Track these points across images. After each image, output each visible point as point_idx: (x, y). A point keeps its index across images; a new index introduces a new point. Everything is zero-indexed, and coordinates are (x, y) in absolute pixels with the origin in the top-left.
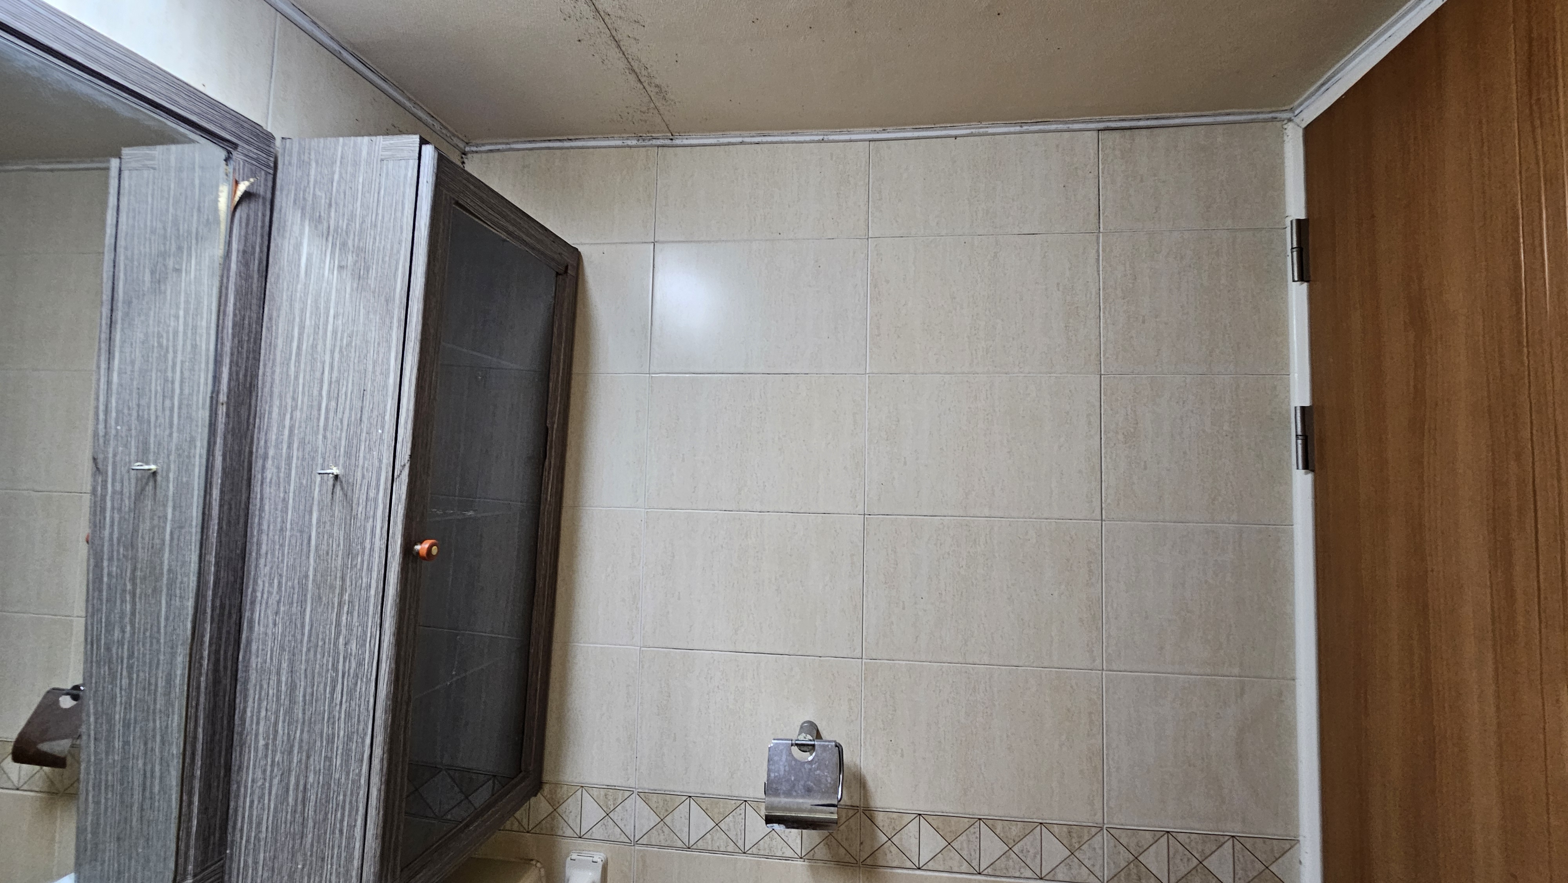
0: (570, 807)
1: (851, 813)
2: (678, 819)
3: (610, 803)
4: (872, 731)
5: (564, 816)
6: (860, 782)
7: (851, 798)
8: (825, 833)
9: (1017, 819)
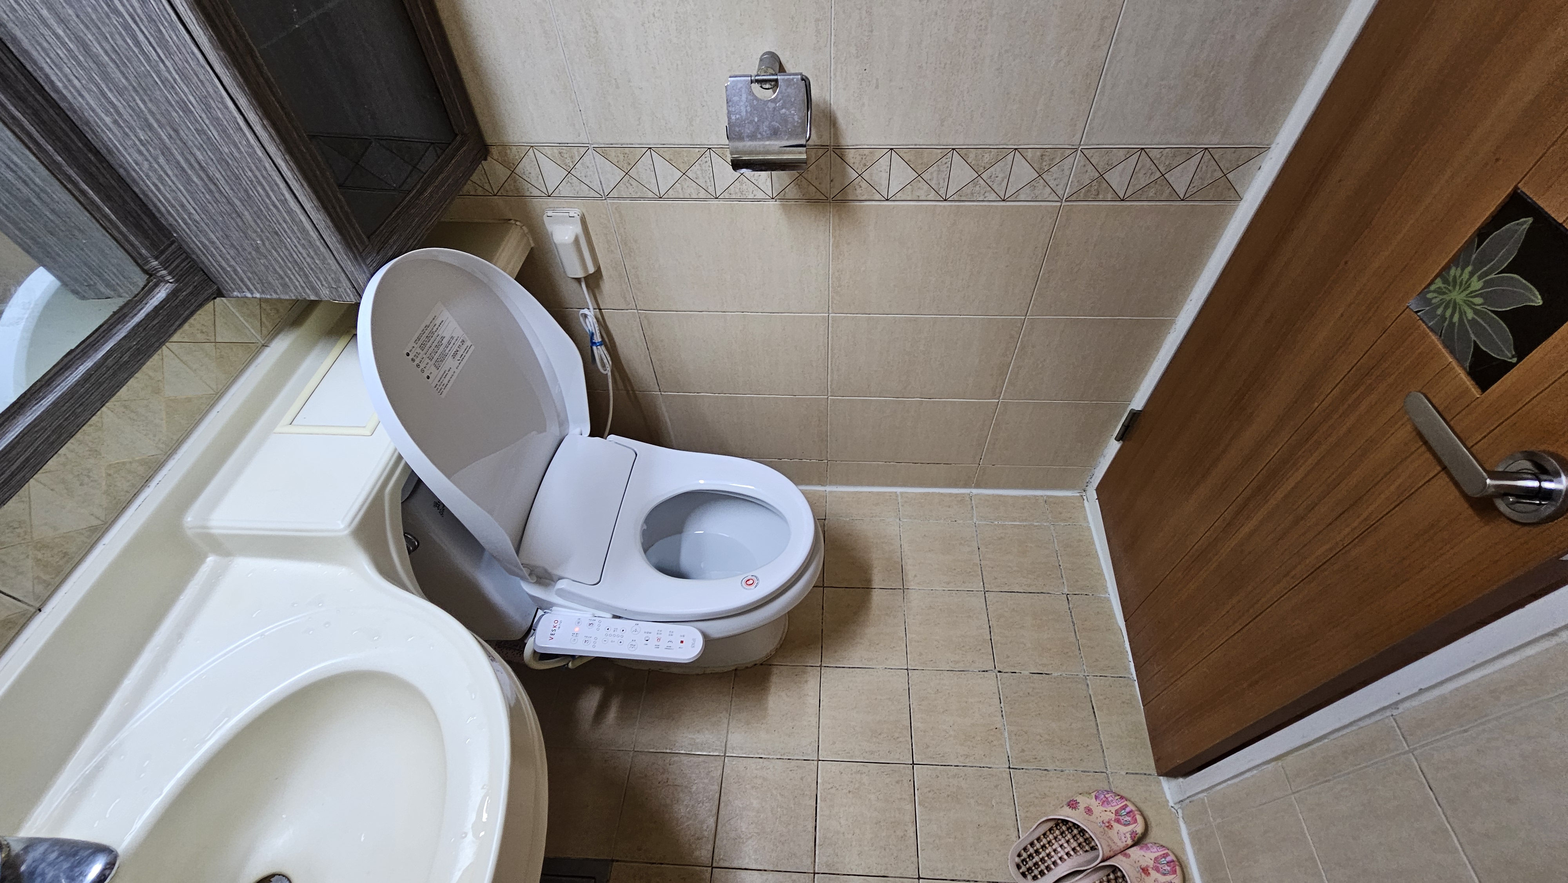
0: (527, 167)
1: (821, 152)
2: (642, 170)
3: (568, 161)
4: (843, 59)
5: (524, 177)
6: (830, 120)
7: (820, 137)
8: (795, 173)
9: (991, 147)
